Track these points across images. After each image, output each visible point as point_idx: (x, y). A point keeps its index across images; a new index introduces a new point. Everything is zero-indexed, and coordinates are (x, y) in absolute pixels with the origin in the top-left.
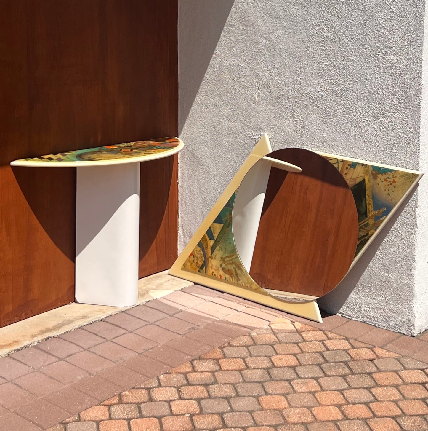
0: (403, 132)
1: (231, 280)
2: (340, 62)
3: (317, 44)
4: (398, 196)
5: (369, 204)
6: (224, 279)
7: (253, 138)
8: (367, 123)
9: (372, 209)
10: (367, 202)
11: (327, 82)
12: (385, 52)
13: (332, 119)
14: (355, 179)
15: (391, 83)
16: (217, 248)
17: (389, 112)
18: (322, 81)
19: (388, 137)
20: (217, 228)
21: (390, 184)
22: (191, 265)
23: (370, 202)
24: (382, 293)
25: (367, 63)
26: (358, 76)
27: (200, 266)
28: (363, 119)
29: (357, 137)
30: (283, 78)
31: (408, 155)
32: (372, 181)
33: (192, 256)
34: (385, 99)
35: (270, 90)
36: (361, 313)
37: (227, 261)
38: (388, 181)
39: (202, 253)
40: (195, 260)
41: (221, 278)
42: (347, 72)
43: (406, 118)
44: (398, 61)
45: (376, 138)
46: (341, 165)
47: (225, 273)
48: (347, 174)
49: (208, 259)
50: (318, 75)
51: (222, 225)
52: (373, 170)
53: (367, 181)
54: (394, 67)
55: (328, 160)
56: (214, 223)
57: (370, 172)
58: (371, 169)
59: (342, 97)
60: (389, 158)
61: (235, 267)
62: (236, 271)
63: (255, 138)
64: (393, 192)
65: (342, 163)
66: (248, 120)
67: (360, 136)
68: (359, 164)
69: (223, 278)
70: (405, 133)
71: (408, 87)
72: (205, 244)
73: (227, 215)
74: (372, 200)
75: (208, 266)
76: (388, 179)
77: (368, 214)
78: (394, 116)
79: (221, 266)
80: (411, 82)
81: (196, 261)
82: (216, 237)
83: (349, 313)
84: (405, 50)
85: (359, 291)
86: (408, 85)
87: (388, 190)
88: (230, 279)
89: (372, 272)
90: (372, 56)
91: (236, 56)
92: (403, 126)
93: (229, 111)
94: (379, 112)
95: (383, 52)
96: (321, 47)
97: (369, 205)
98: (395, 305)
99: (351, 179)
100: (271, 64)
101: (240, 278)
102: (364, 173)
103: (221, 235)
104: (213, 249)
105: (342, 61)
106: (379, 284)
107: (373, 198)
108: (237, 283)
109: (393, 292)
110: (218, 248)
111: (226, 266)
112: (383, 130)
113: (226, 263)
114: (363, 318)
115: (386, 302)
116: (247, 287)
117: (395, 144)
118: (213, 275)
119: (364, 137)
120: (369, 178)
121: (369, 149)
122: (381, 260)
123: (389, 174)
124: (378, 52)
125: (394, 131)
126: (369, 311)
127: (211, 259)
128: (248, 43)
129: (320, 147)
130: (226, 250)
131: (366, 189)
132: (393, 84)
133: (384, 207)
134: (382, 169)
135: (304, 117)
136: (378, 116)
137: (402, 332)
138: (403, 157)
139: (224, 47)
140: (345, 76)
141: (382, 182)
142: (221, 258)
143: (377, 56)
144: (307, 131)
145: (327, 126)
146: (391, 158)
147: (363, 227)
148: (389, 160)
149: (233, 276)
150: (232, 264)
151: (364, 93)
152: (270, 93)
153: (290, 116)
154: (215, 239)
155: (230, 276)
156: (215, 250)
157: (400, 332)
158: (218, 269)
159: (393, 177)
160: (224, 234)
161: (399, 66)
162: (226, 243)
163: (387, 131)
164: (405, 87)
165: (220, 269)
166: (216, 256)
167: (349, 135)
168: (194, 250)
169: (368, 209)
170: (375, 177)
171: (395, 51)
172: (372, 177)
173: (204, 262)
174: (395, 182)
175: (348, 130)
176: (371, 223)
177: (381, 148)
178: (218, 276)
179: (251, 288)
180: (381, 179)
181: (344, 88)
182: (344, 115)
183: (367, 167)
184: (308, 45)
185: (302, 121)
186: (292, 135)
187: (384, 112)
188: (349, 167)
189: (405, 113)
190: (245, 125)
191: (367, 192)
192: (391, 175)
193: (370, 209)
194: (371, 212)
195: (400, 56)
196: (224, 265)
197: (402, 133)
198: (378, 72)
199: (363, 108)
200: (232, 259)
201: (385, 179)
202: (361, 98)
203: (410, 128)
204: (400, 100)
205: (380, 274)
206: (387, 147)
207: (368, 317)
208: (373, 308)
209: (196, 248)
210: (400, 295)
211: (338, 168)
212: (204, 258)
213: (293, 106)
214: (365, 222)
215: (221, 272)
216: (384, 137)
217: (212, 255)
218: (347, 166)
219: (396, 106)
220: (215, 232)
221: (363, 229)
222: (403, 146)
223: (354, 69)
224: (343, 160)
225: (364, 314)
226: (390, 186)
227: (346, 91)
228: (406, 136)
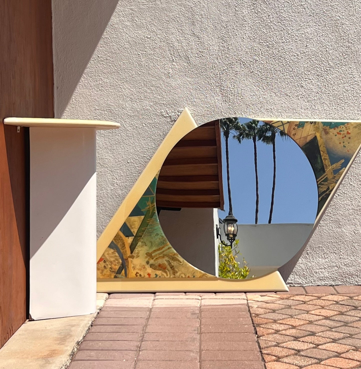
0: (350, 86)
1: (165, 275)
2: (276, 24)
3: (247, 7)
4: (354, 146)
5: (325, 159)
6: (155, 276)
7: (167, 115)
8: (310, 82)
9: (330, 163)
10: (323, 158)
11: (261, 45)
12: (326, 10)
13: (269, 83)
14: (306, 138)
15: (334, 40)
16: (138, 245)
17: (333, 68)
18: (255, 45)
19: (334, 93)
20: (135, 222)
21: (344, 136)
22: (102, 273)
23: (326, 158)
24: (335, 250)
25: (307, 22)
26: (297, 36)
27: (116, 271)
28: (305, 79)
29: (299, 97)
30: (206, 46)
31: (356, 108)
32: (324, 137)
33: (102, 263)
34: (328, 56)
35: (189, 60)
36: (312, 277)
37: (156, 255)
38: (342, 134)
39: (117, 254)
40: (107, 265)
41: (149, 277)
42: (285, 33)
43: (352, 72)
44: (340, 18)
45: (321, 95)
46: (286, 127)
47: (155, 269)
48: (295, 134)
49: (127, 259)
50: (251, 39)
51: (143, 217)
52: (324, 126)
53: (319, 138)
54: (337, 24)
55: (271, 123)
56: (131, 217)
57: (321, 128)
58: (321, 125)
59: (280, 59)
60: (335, 113)
61: (168, 259)
62: (170, 264)
63: (170, 116)
64: (349, 143)
65: (288, 124)
66: (159, 97)
67: (303, 95)
68: (307, 122)
69: (153, 276)
70: (352, 86)
71: (353, 42)
72: (120, 243)
73: (148, 204)
74: (327, 155)
75: (128, 267)
76: (341, 132)
77: (326, 170)
78: (338, 72)
79: (148, 263)
80: (355, 36)
81: (110, 266)
82: (136, 232)
83: (299, 280)
84: (347, 7)
85: (308, 255)
86: (352, 40)
87: (344, 142)
88: (162, 275)
89: (323, 231)
90: (312, 15)
91: (139, 27)
92: (349, 80)
93: (132, 90)
94: (322, 69)
95: (324, 11)
96: (252, 10)
97: (325, 161)
98: (349, 258)
99: (300, 138)
100: (190, 32)
101: (177, 270)
102: (314, 131)
103: (143, 229)
104: (133, 247)
105: (278, 22)
106: (331, 241)
107: (329, 152)
108: (174, 276)
109: (348, 246)
110: (140, 244)
111: (154, 261)
112: (328, 87)
113: (155, 258)
114: (315, 281)
115: (340, 258)
116: (189, 277)
117: (342, 99)
118: (137, 276)
119: (307, 96)
120: (321, 134)
121: (314, 107)
122: (332, 216)
123: (342, 127)
124: (318, 11)
125: (340, 86)
126: (321, 272)
127: (131, 259)
128: (157, 12)
129: (256, 113)
130: (152, 244)
131: (319, 146)
132: (337, 40)
133: (342, 159)
134: (333, 123)
135: (235, 84)
136: (321, 74)
137: (359, 284)
138: (351, 110)
139: (123, 19)
140: (282, 37)
141: (336, 135)
142: (146, 254)
143: (318, 14)
144: (240, 98)
145: (263, 90)
146: (338, 113)
147: (322, 183)
148: (336, 116)
149: (167, 271)
150: (163, 257)
151: (305, 53)
152: (189, 63)
153: (217, 86)
154: (135, 235)
155: (162, 271)
156: (137, 247)
157: (357, 284)
158: (144, 268)
159: (347, 129)
160: (147, 227)
161: (342, 23)
162: (151, 235)
163: (332, 87)
164: (349, 43)
165: (148, 267)
166: (138, 253)
167: (290, 96)
168: (103, 255)
169: (325, 165)
170: (327, 133)
171: (337, 8)
172: (323, 132)
173: (122, 264)
174: (350, 133)
175: (289, 91)
176: (330, 177)
177: (326, 104)
178: (145, 276)
179: (194, 277)
180: (333, 134)
181: (282, 49)
182: (283, 77)
183: (317, 124)
184: (237, 9)
185: (233, 89)
186: (221, 106)
187: (328, 69)
188: (296, 127)
189: (350, 68)
190: (156, 103)
191: (321, 149)
192: (344, 128)
193: (327, 164)
194: (328, 167)
195: (342, 13)
196: (152, 262)
197: (348, 87)
198: (319, 31)
199: (305, 67)
200: (163, 252)
201: (338, 133)
202: (302, 58)
203: (356, 81)
204: (345, 55)
205: (331, 231)
206: (333, 103)
207: (321, 278)
208: (325, 268)
209: (106, 251)
210: (355, 247)
211: (284, 130)
212: (122, 260)
213: (220, 75)
214: (323, 177)
215: (149, 270)
216: (329, 94)
217: (133, 254)
218: (293, 126)
219: (341, 61)
220: (133, 227)
221: (323, 185)
222: (350, 99)
223: (293, 30)
224: (288, 121)
225: (315, 277)
226: (345, 138)
227: (285, 52)
228: (353, 89)
